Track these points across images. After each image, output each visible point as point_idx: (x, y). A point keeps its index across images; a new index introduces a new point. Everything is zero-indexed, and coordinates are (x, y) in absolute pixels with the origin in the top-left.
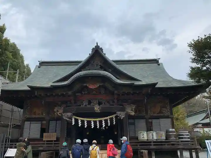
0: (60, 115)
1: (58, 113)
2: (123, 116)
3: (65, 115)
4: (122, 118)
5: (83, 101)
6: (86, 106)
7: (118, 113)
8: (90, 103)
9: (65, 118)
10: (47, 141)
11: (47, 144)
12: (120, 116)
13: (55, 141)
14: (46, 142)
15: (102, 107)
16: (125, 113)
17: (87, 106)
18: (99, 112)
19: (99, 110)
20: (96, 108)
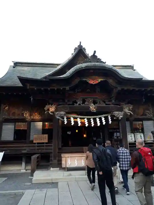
0: (52, 114)
1: (50, 112)
2: (121, 116)
3: (58, 114)
4: (120, 119)
5: (77, 99)
6: (79, 104)
7: (116, 113)
8: (84, 102)
9: (58, 117)
10: (38, 143)
11: (38, 146)
12: (118, 116)
13: (46, 143)
14: (36, 145)
15: (98, 107)
16: (123, 112)
17: (81, 105)
18: (95, 111)
19: (95, 109)
20: (91, 107)
